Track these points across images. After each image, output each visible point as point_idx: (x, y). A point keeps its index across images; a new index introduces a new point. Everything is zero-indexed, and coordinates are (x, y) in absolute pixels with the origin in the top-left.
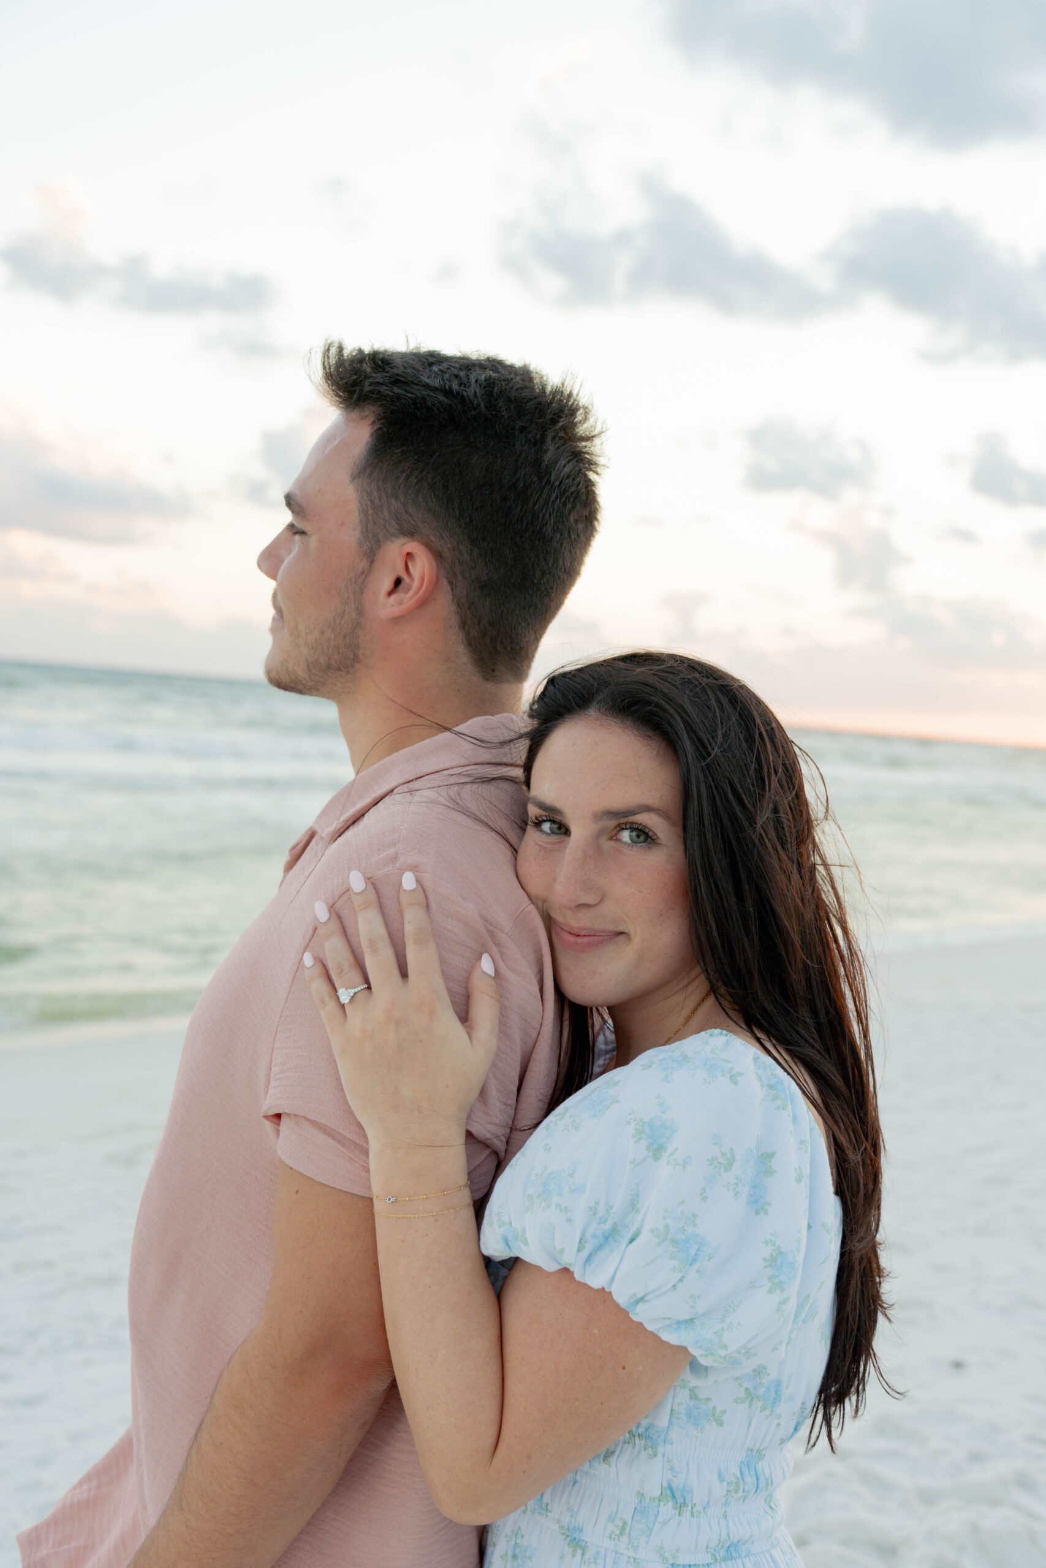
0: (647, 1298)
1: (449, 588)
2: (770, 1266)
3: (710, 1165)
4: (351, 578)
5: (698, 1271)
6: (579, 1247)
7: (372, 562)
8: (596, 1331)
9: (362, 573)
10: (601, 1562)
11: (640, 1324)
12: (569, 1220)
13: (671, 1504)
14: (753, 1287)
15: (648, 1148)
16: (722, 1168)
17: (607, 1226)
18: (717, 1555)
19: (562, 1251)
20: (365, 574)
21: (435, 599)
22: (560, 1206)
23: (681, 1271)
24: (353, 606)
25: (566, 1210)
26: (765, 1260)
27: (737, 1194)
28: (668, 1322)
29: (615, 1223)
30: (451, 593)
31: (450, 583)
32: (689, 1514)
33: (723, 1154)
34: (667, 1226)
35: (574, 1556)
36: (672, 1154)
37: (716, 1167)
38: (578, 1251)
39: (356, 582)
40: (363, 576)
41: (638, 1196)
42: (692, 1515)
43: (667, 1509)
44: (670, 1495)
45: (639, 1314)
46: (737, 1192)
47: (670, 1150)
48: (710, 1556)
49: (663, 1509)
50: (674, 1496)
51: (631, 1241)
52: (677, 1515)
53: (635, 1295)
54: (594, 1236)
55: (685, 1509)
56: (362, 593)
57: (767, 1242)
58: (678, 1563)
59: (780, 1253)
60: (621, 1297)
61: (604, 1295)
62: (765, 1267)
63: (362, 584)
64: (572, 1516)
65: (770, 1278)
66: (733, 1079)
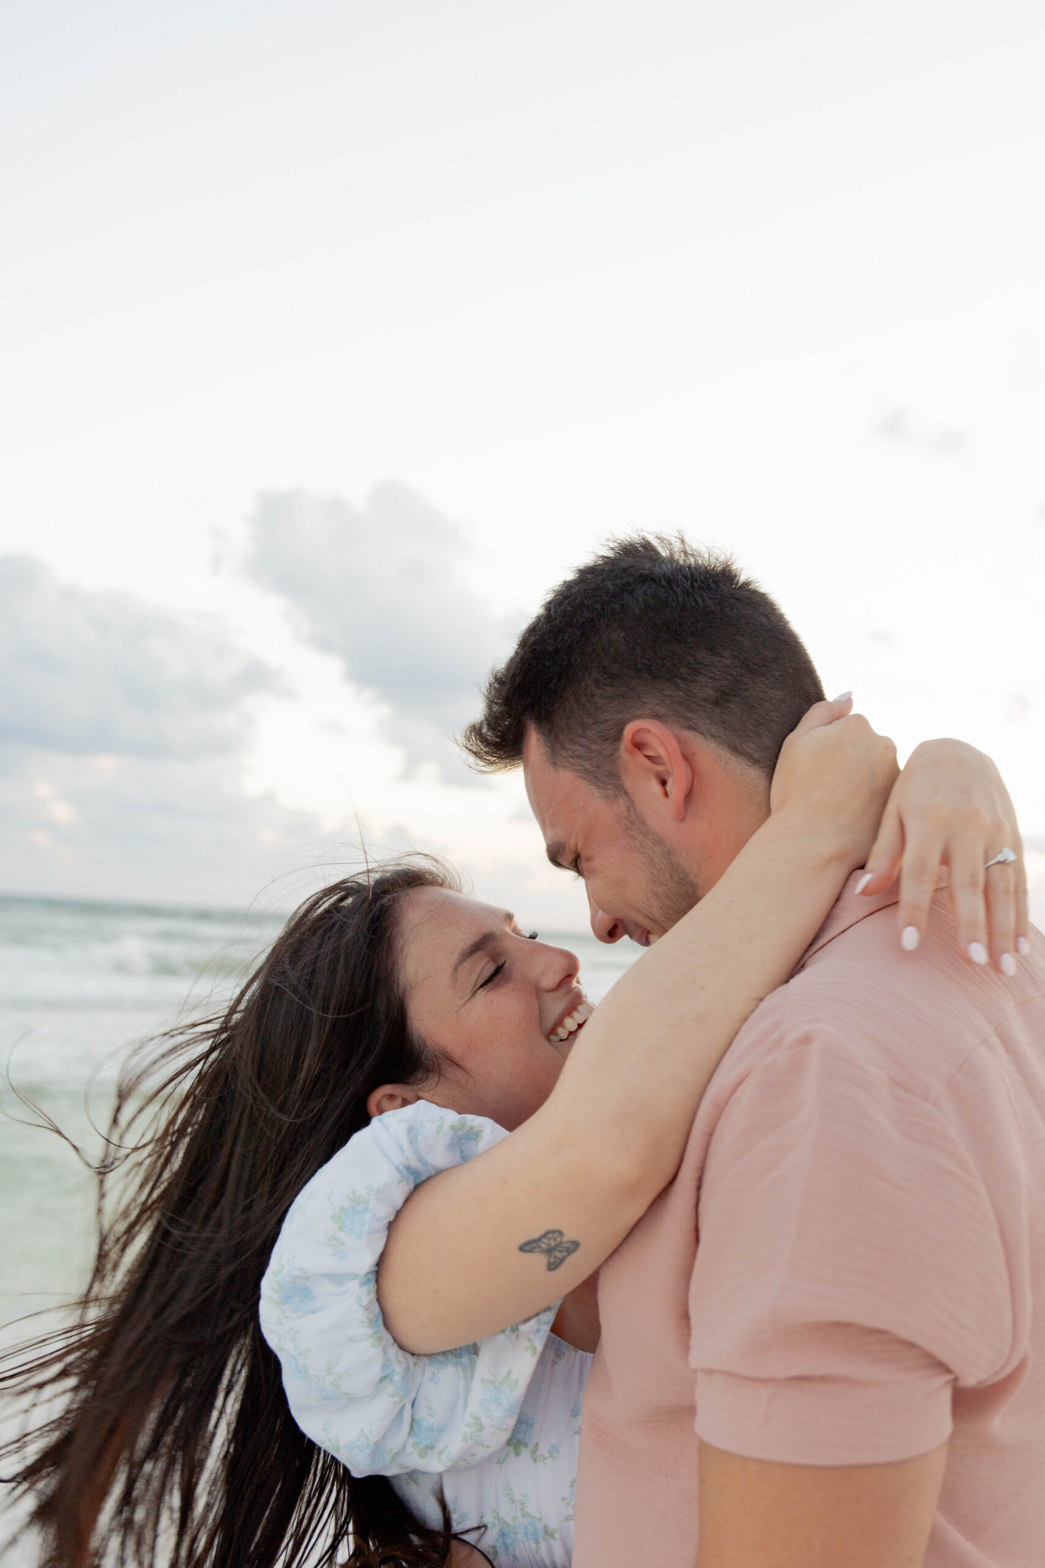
1: (693, 732)
4: (626, 825)
7: (626, 793)
9: (629, 811)
20: (631, 808)
21: (693, 754)
24: (650, 844)
30: (698, 734)
31: (690, 728)
39: (633, 823)
40: (632, 811)
56: (645, 824)
63: (638, 817)
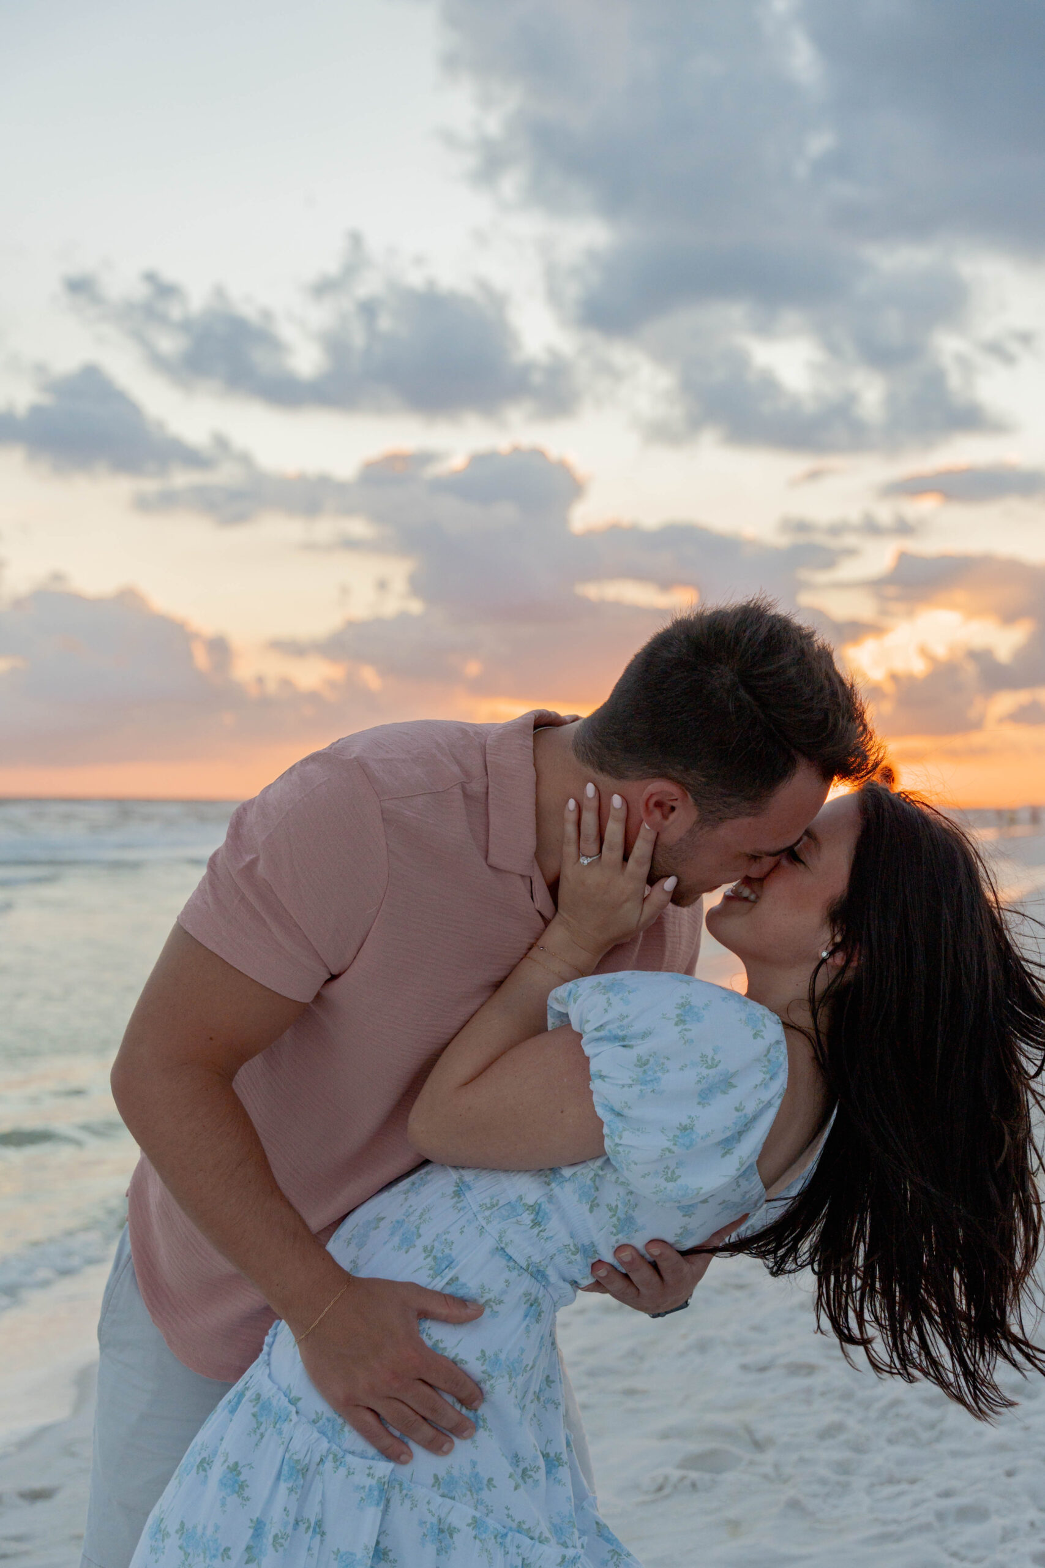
0: (606, 1079)
2: (681, 1130)
3: (701, 1057)
5: (641, 1091)
6: (598, 1027)
8: (565, 1080)
10: (462, 1213)
11: (591, 1092)
12: (606, 1011)
13: (532, 1216)
14: (663, 1132)
15: (678, 1016)
16: (706, 1065)
17: (621, 1033)
18: (531, 1267)
19: (588, 1021)
22: (609, 999)
23: (633, 1081)
25: (610, 1004)
26: (680, 1124)
27: (699, 1081)
28: (606, 1103)
29: (626, 1036)
32: (537, 1232)
33: (713, 1059)
34: (648, 1060)
35: (452, 1198)
36: (686, 1030)
37: (703, 1061)
38: (595, 1029)
41: (650, 1034)
42: (538, 1235)
43: (527, 1218)
44: (537, 1210)
45: (595, 1085)
46: (700, 1081)
47: (687, 1026)
48: (527, 1263)
49: (525, 1215)
50: (538, 1213)
51: (624, 1046)
52: (530, 1226)
53: (601, 1071)
54: (610, 1031)
55: (537, 1227)
57: (690, 1117)
58: (506, 1250)
59: (692, 1129)
60: (594, 1067)
61: (587, 1060)
62: (678, 1128)
64: (474, 1180)
65: (674, 1136)
66: (755, 1036)
